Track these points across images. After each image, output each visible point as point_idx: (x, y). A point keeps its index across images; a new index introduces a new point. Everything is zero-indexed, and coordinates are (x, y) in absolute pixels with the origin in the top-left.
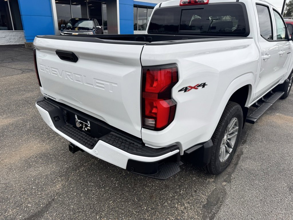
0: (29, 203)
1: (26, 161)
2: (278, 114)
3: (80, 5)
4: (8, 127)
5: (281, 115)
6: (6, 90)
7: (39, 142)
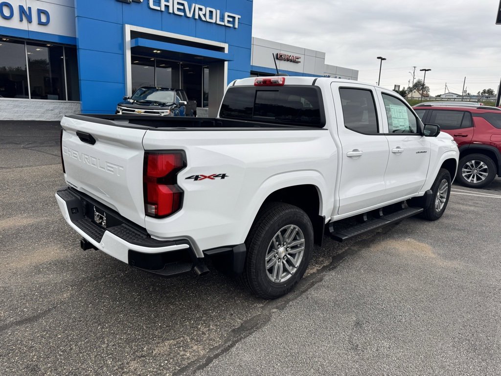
0: (26, 307)
1: (36, 267)
2: (408, 240)
3: (171, 68)
4: (25, 227)
5: (412, 240)
6: (36, 183)
7: (60, 248)
